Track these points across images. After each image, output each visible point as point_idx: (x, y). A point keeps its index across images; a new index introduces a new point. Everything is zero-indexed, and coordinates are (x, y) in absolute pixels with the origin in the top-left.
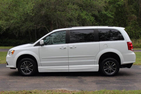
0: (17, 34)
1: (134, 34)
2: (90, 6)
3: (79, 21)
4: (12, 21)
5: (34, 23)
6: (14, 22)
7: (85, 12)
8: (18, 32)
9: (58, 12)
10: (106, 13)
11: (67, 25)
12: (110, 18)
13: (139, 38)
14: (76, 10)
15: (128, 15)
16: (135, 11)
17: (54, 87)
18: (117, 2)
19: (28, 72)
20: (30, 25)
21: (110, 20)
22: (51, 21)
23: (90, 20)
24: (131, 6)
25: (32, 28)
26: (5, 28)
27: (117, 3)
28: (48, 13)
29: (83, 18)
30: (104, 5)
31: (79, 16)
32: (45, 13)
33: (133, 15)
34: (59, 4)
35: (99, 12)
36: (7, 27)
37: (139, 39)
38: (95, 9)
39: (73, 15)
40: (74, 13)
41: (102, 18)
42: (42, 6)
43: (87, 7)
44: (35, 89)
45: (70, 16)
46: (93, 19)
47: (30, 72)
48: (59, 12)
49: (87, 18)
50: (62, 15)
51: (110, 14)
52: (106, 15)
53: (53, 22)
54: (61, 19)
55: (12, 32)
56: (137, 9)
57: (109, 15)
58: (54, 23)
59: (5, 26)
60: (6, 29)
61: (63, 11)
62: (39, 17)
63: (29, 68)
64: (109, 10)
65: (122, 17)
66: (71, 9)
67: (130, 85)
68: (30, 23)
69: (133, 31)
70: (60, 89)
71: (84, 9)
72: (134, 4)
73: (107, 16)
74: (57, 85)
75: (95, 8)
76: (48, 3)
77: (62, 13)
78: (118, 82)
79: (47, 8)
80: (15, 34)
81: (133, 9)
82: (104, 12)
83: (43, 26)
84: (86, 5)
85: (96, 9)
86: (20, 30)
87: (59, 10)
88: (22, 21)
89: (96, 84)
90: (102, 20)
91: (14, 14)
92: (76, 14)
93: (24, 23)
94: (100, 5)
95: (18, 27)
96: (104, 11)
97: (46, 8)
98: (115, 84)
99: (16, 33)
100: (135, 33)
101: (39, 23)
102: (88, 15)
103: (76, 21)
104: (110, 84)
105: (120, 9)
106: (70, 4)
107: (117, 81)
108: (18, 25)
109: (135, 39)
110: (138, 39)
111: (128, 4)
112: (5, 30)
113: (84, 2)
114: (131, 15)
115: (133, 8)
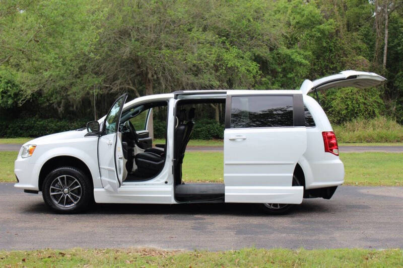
0: (62, 105)
1: (362, 106)
2: (249, 35)
3: (218, 74)
4: (46, 74)
5: (103, 77)
6: (51, 75)
7: (235, 51)
8: (63, 101)
9: (165, 51)
10: (289, 52)
11: (189, 82)
12: (301, 64)
13: (375, 116)
14: (212, 44)
15: (347, 57)
16: (365, 46)
17: (125, 242)
18: (317, 24)
19: (67, 204)
20: (92, 84)
21: (301, 72)
22: (147, 74)
23: (248, 70)
24: (354, 34)
25: (97, 90)
26: (29, 92)
27: (318, 27)
28: (139, 53)
29: (229, 66)
30: (284, 31)
31: (219, 59)
32: (131, 53)
33: (361, 57)
34: (168, 29)
35: (271, 50)
36: (36, 89)
37: (376, 118)
38: (260, 42)
39: (202, 57)
40: (205, 53)
41: (279, 64)
42: (124, 34)
43: (240, 36)
44: (77, 246)
45: (195, 60)
46: (254, 67)
47: (73, 203)
48: (168, 51)
49: (239, 64)
50: (174, 56)
51: (300, 54)
52: (290, 57)
53: (153, 76)
54: (173, 67)
55: (48, 100)
56: (371, 41)
57: (299, 58)
58: (155, 77)
59: (31, 84)
60: (33, 95)
61: (178, 48)
62: (117, 63)
63: (72, 191)
64: (297, 46)
65: (332, 63)
66: (199, 43)
67: (322, 237)
68: (93, 78)
69: (359, 97)
70: (140, 247)
71: (232, 43)
72: (362, 29)
73: (292, 60)
74: (136, 236)
75: (259, 40)
76: (138, 28)
77: (176, 52)
78: (293, 229)
79: (137, 40)
80: (55, 106)
81: (359, 41)
82: (284, 50)
83: (127, 86)
84: (236, 31)
85: (263, 41)
86: (69, 95)
87: (167, 46)
88: (73, 74)
89: (236, 234)
90: (280, 70)
91: (49, 56)
92: (211, 54)
93: (79, 78)
94: (273, 31)
95: (62, 87)
96: (285, 48)
97: (133, 40)
98: (284, 235)
99: (59, 103)
100: (365, 104)
101: (115, 78)
102: (243, 58)
103: (211, 74)
104: (272, 233)
105: (327, 43)
106: (194, 30)
107: (292, 226)
108: (62, 83)
109: (366, 118)
110: (373, 118)
111: (346, 29)
112: (29, 97)
113: (232, 23)
114: (354, 56)
115: (359, 39)
